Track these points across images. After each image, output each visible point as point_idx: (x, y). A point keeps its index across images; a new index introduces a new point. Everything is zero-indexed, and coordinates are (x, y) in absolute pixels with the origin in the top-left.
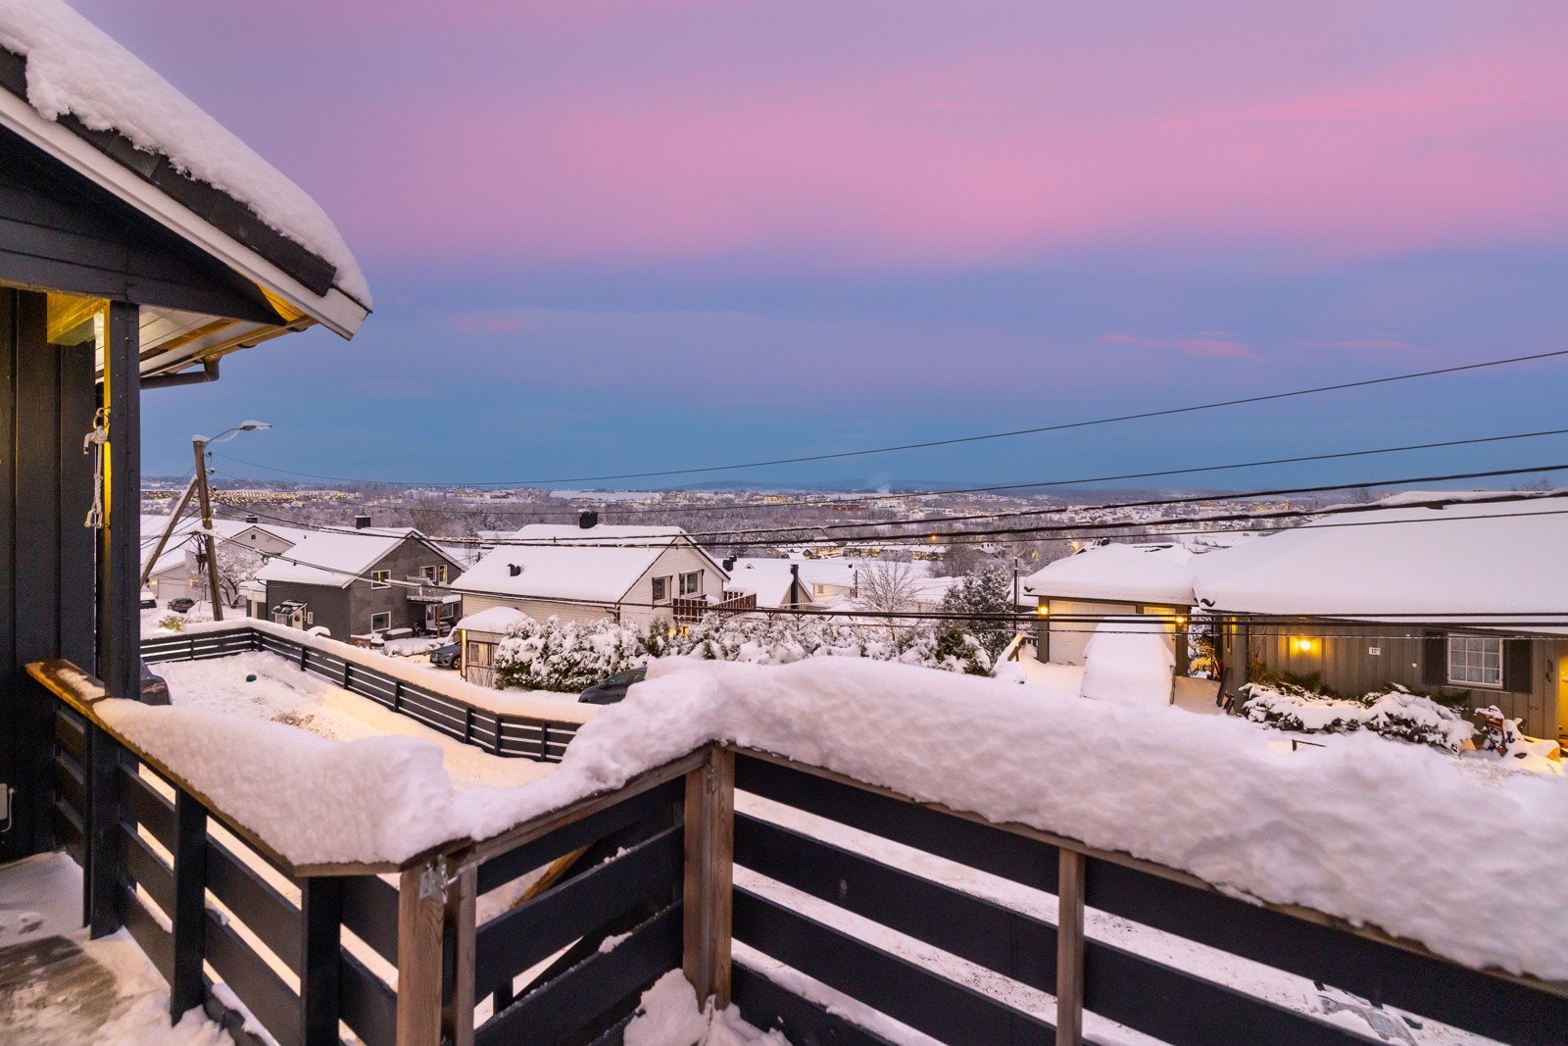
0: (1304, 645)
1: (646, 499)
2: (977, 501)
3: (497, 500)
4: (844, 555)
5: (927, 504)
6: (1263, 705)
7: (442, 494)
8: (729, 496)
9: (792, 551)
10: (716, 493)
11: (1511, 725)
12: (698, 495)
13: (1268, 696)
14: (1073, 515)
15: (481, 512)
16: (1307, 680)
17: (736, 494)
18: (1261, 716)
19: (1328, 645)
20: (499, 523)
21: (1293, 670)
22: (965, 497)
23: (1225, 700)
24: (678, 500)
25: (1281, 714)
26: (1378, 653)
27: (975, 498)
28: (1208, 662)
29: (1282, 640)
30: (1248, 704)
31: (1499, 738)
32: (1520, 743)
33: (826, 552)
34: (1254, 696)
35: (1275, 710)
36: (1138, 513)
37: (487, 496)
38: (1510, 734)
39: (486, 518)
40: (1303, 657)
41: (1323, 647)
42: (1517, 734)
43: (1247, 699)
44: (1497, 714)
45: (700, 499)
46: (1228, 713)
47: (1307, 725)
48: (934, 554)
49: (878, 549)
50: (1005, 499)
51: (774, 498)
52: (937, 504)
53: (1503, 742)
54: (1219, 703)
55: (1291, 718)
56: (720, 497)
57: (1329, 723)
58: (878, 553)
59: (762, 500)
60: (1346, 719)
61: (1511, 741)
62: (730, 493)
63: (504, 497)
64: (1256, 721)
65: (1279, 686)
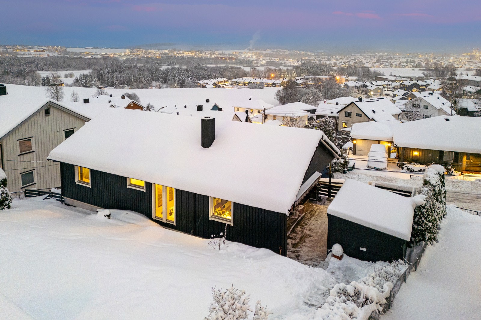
0: (416, 153)
1: (121, 53)
2: (290, 54)
3: (37, 53)
4: (231, 85)
5: (266, 56)
6: (406, 167)
7: (5, 50)
8: (166, 51)
9: (207, 83)
10: (159, 50)
11: (453, 170)
12: (149, 51)
13: (408, 165)
14: (336, 61)
15: (34, 61)
16: (416, 161)
17: (169, 51)
18: (406, 169)
19: (421, 153)
20: (45, 67)
21: (413, 159)
22: (284, 52)
23: (399, 164)
24: (139, 53)
25: (410, 169)
26: (430, 155)
27: (289, 52)
28: (395, 151)
29: (411, 152)
30: (404, 166)
31: (450, 172)
32: (454, 173)
33: (223, 84)
34: (405, 165)
35: (409, 168)
36: (365, 59)
37: (32, 51)
38: (452, 171)
39: (37, 64)
40: (416, 156)
41: (420, 154)
42: (454, 171)
43: (403, 165)
44: (450, 168)
45: (150, 53)
46: (399, 168)
47: (415, 171)
48: (274, 84)
49: (247, 81)
50: (303, 53)
51: (189, 53)
52: (271, 55)
53: (451, 173)
54: (397, 165)
55: (412, 169)
56: (161, 51)
57: (419, 170)
58: (247, 83)
59: (183, 53)
60: (423, 169)
61: (452, 172)
62: (166, 50)
63: (42, 51)
64: (405, 170)
65: (410, 162)
